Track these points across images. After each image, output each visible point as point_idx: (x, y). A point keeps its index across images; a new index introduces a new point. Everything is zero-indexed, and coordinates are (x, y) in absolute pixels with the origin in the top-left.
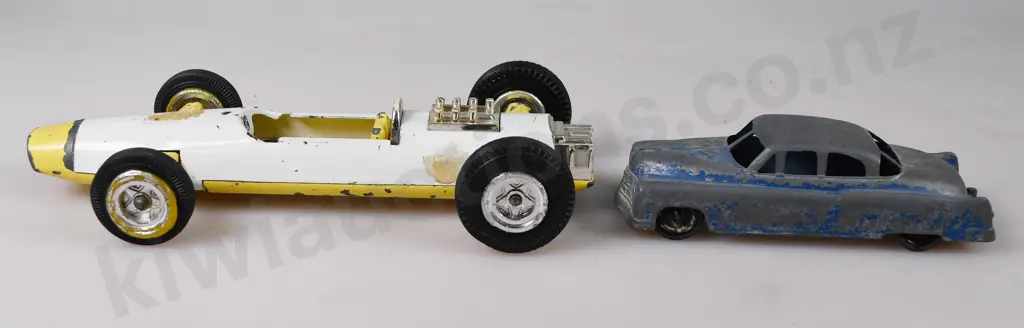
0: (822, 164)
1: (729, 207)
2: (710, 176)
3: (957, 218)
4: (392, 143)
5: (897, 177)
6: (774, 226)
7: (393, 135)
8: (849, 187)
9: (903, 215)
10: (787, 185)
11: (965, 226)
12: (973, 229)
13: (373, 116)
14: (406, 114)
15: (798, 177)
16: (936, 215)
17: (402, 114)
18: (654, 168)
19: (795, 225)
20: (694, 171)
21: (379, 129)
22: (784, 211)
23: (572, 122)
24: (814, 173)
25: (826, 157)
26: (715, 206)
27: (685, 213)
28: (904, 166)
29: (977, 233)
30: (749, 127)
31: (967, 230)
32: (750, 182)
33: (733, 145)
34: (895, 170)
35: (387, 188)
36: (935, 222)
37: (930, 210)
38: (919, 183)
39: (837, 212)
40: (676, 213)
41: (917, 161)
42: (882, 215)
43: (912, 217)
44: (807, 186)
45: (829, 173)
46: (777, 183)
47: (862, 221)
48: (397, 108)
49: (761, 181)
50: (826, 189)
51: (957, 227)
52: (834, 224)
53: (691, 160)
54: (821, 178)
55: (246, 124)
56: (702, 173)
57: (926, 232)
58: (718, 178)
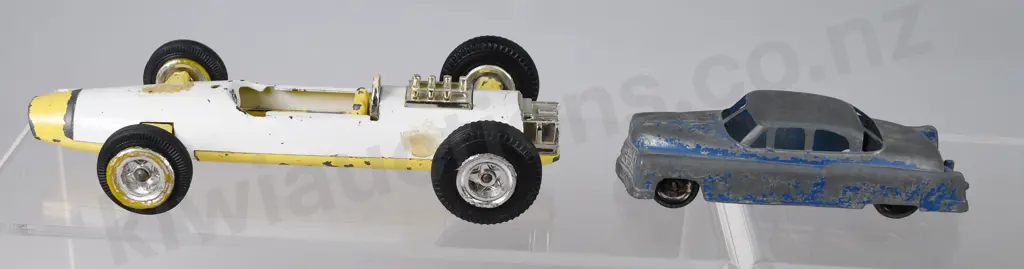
0: (810, 140)
1: (723, 179)
2: (706, 149)
3: (933, 190)
4: (372, 119)
5: (878, 152)
6: (764, 196)
7: (373, 111)
8: (834, 161)
9: (883, 187)
10: (776, 159)
11: (940, 197)
12: (947, 201)
13: (353, 90)
14: (384, 89)
15: (787, 152)
16: (913, 189)
17: (381, 89)
18: (652, 141)
19: (783, 196)
20: (691, 145)
21: (360, 105)
22: (773, 182)
23: (540, 98)
24: (801, 147)
25: (813, 133)
26: (710, 178)
27: (681, 184)
28: (887, 141)
29: (950, 205)
30: (743, 101)
31: (942, 202)
32: (742, 155)
33: (728, 119)
34: (878, 146)
35: (367, 160)
36: (913, 193)
37: (907, 183)
38: (899, 159)
39: (822, 184)
40: (673, 184)
41: (897, 136)
42: (864, 187)
43: (891, 189)
44: (795, 160)
45: (815, 148)
46: (768, 157)
47: (844, 193)
48: (376, 85)
49: (753, 155)
50: (812, 163)
51: (933, 198)
52: (819, 194)
53: (688, 134)
54: (808, 153)
55: (234, 97)
56: (698, 147)
57: (904, 203)
58: (712, 152)
